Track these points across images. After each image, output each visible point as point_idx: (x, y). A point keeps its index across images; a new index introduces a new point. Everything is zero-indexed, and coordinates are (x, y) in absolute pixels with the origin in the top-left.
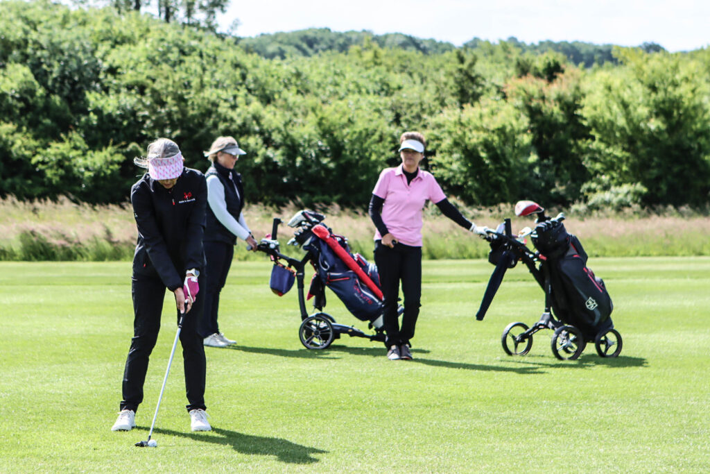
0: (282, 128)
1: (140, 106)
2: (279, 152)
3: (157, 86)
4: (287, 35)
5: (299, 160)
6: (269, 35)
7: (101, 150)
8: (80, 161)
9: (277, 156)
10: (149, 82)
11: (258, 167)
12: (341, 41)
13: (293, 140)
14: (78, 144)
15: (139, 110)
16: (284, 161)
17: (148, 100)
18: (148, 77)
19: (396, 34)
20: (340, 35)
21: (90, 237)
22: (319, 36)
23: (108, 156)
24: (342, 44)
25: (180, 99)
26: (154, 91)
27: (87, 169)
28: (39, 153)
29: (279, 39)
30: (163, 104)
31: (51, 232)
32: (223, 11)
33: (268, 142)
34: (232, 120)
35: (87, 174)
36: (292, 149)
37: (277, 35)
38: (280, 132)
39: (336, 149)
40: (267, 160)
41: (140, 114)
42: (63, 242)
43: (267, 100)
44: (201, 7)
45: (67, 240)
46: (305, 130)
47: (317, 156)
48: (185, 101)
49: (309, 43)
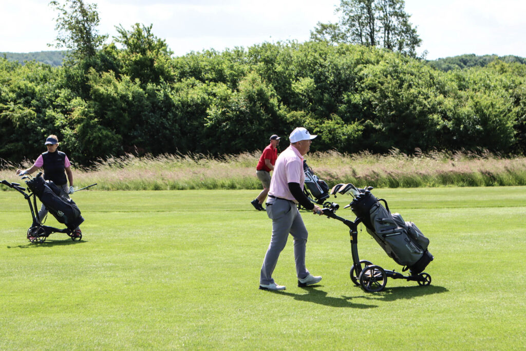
0: (452, 108)
1: (373, 98)
2: (451, 122)
3: (383, 88)
4: (452, 59)
5: (462, 126)
6: (443, 60)
7: (351, 124)
8: (340, 131)
9: (450, 124)
10: (380, 85)
11: (439, 131)
12: (481, 60)
13: (459, 115)
14: (339, 121)
15: (373, 101)
16: (453, 127)
17: (378, 95)
18: (379, 82)
19: (510, 56)
20: (480, 58)
21: (343, 174)
22: (468, 58)
23: (355, 127)
24: (483, 62)
25: (396, 95)
26: (381, 90)
27: (343, 134)
28: (317, 127)
29: (448, 61)
30: (387, 97)
31: (323, 172)
32: (419, 46)
33: (445, 117)
34: (425, 105)
35: (343, 137)
36: (458, 120)
37: (447, 59)
38: (451, 111)
39: (484, 120)
40: (445, 127)
41: (373, 103)
42: (329, 178)
43: (445, 94)
44: (407, 45)
45: (331, 176)
46: (466, 109)
47: (473, 124)
48: (399, 96)
49: (465, 62)
